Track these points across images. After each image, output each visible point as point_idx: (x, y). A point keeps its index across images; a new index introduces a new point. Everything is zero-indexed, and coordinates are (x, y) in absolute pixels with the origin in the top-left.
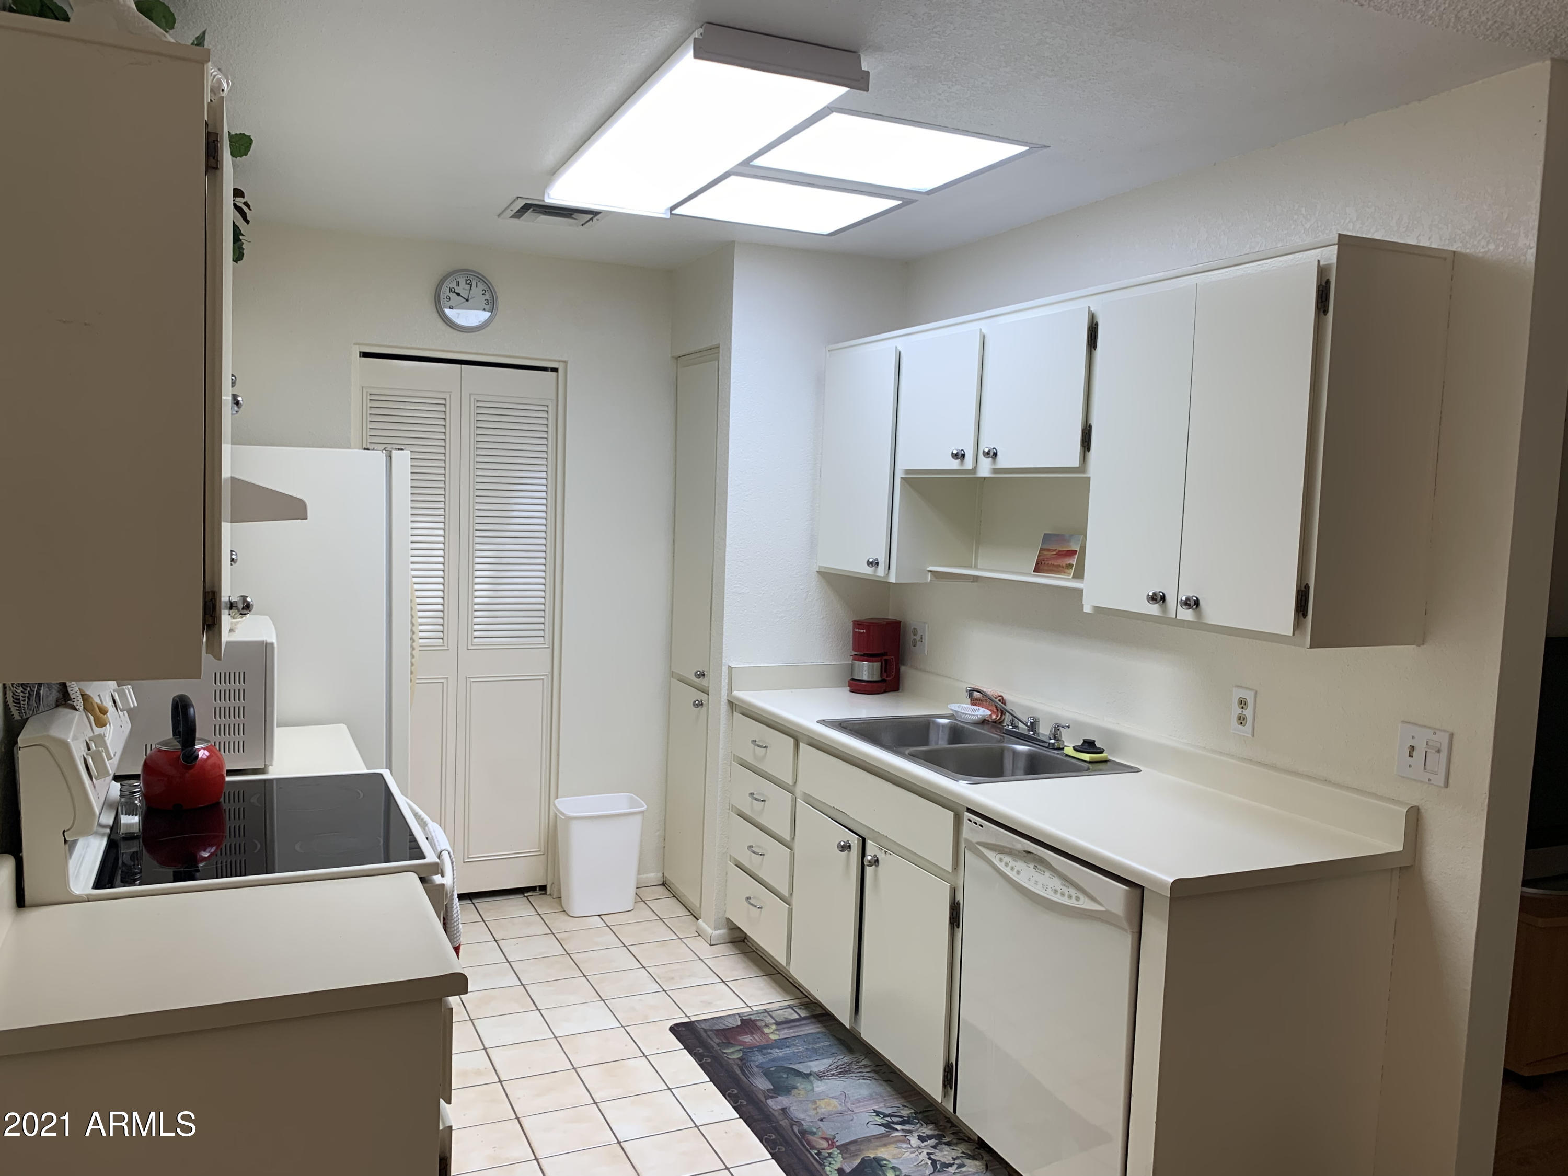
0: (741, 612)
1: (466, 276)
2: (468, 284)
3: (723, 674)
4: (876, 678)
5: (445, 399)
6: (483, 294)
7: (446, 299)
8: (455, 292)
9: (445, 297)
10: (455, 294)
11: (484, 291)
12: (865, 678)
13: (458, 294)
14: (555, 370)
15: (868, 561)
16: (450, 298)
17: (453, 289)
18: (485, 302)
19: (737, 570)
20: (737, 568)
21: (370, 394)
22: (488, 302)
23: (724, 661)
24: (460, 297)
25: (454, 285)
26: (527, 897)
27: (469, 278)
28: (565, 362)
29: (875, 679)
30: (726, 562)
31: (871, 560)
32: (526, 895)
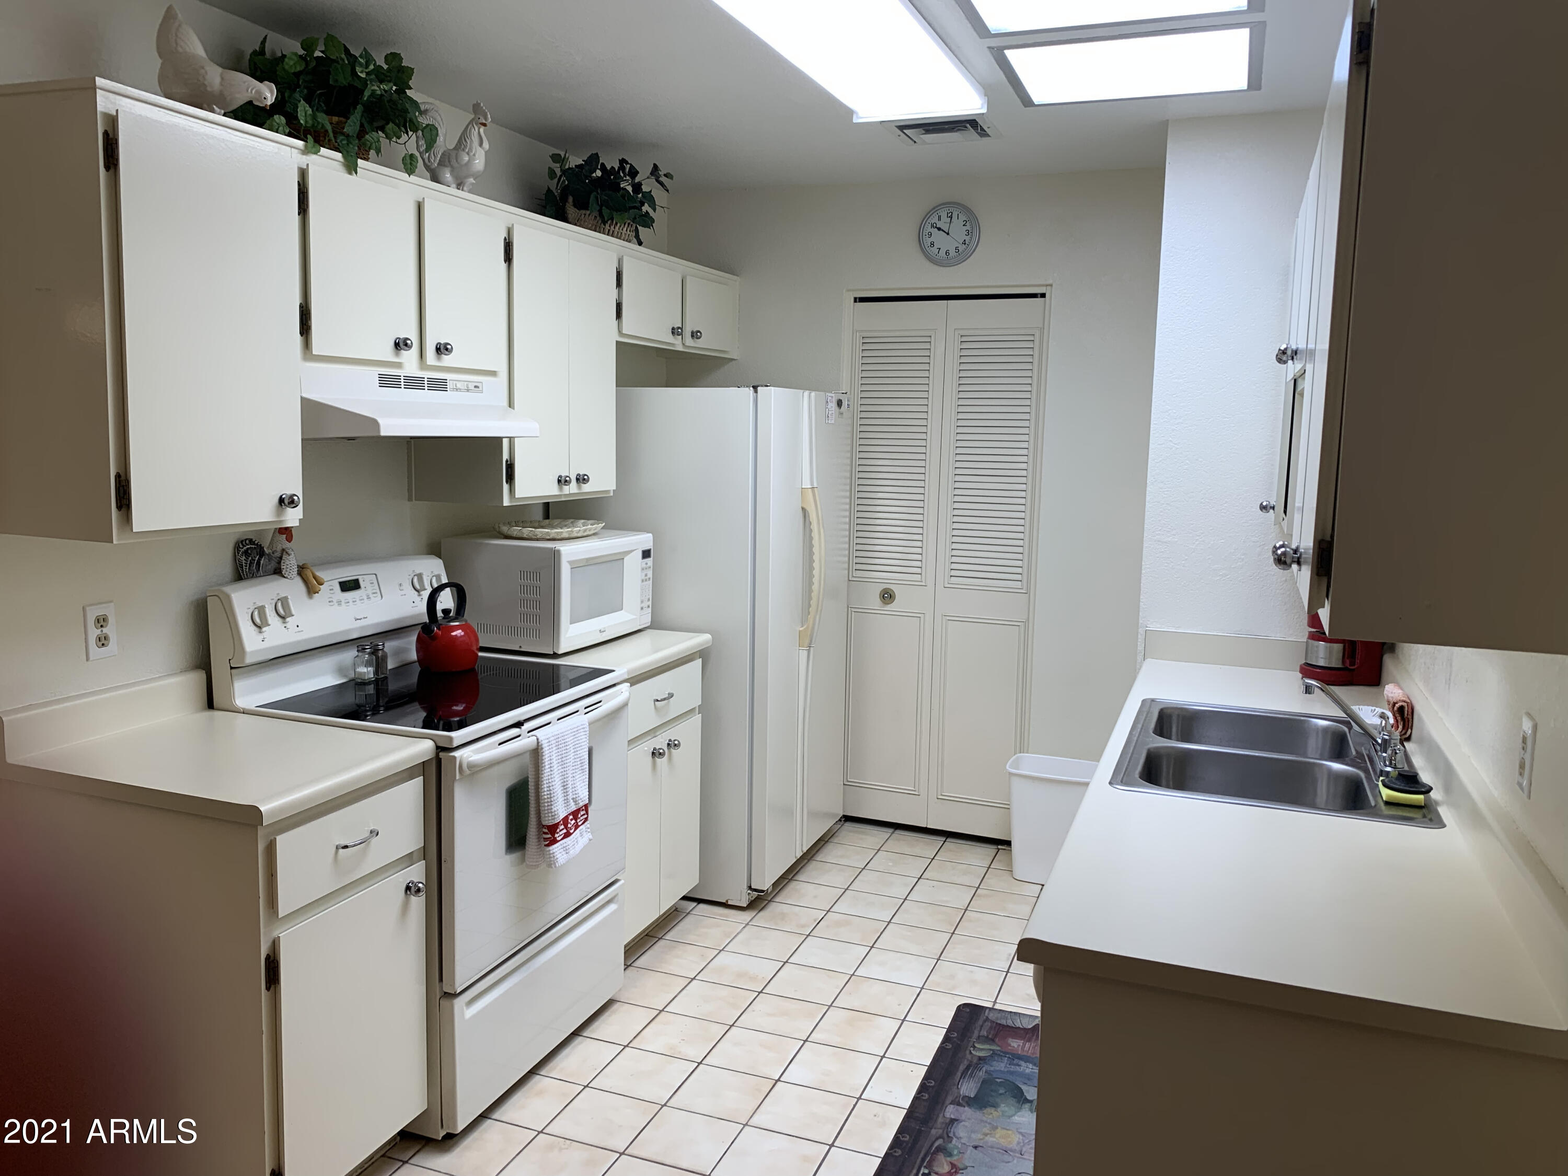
0: (1166, 564)
1: (948, 209)
2: (949, 217)
3: (1139, 636)
4: (1336, 663)
5: (931, 336)
6: (964, 225)
7: (928, 236)
8: (936, 227)
9: (927, 234)
10: (936, 229)
11: (965, 222)
12: (1321, 663)
13: (939, 229)
14: (1043, 295)
15: (1261, 504)
16: (931, 234)
17: (935, 225)
18: (966, 233)
19: (1161, 514)
20: (1161, 512)
21: (863, 338)
22: (968, 233)
23: (1141, 621)
24: (941, 232)
25: (934, 219)
26: (999, 849)
27: (950, 211)
28: (1051, 285)
29: (1333, 665)
30: (1147, 504)
31: (1264, 504)
32: (999, 847)
